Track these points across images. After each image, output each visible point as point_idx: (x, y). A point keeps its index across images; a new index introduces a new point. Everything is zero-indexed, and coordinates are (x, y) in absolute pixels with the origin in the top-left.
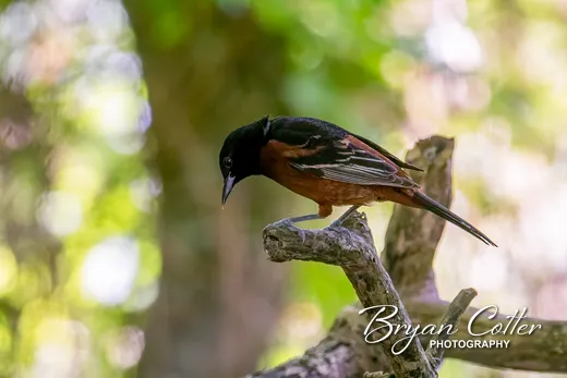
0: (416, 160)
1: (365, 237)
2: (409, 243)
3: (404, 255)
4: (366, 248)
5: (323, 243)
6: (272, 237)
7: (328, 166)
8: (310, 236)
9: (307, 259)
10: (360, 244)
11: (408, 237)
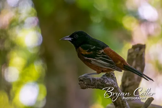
0: (132, 53)
1: (114, 80)
2: (130, 82)
3: (128, 86)
4: (114, 84)
5: (99, 82)
6: (81, 80)
7: (93, 59)
8: (94, 79)
9: (94, 88)
10: (112, 82)
11: (130, 80)
